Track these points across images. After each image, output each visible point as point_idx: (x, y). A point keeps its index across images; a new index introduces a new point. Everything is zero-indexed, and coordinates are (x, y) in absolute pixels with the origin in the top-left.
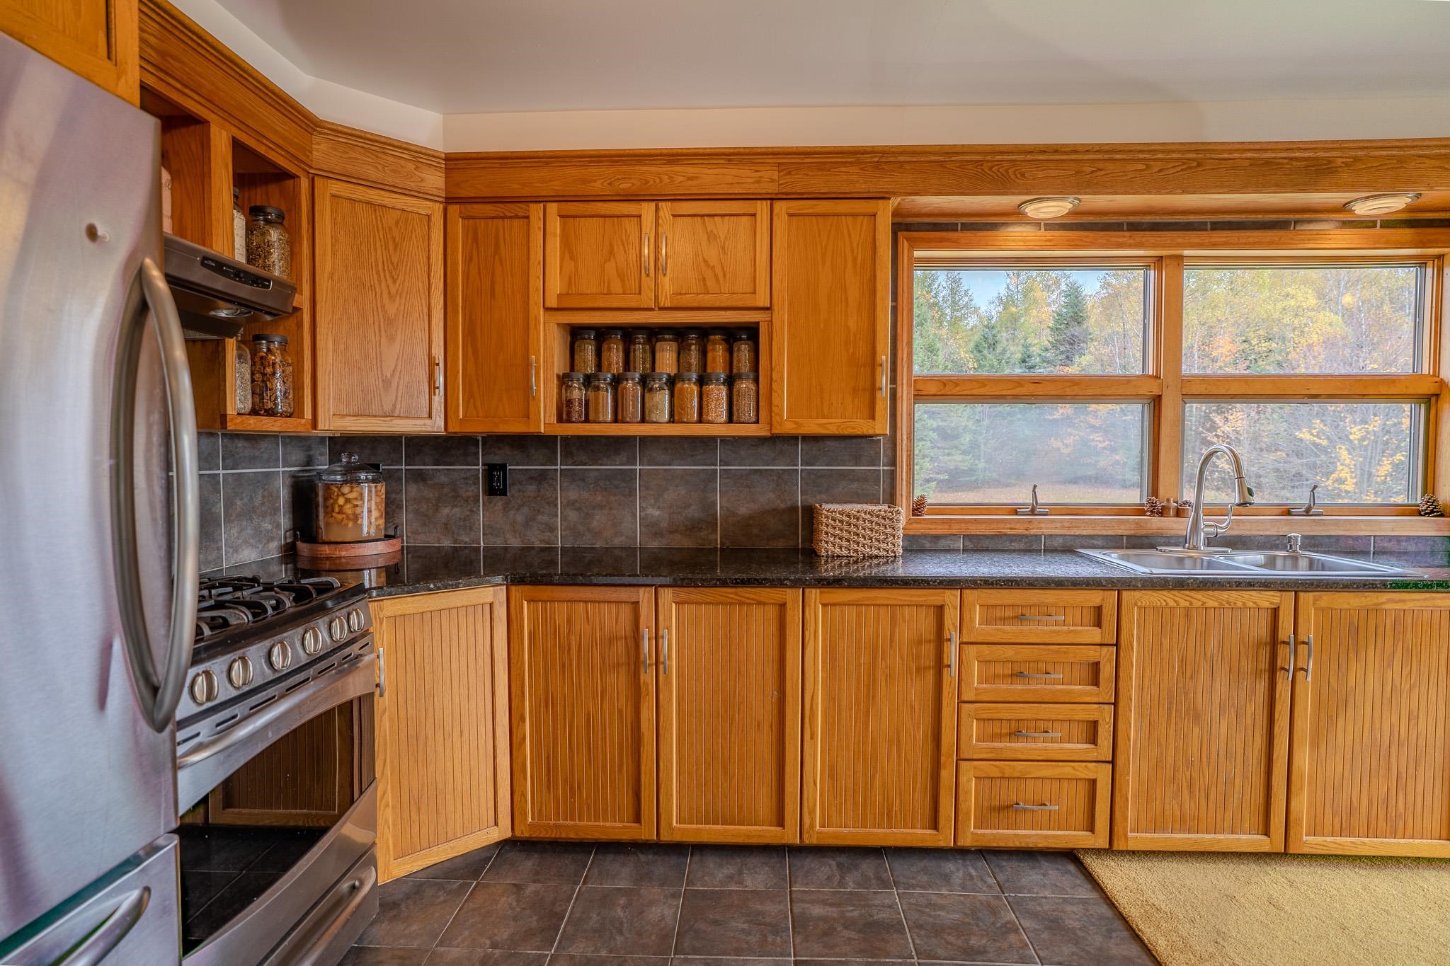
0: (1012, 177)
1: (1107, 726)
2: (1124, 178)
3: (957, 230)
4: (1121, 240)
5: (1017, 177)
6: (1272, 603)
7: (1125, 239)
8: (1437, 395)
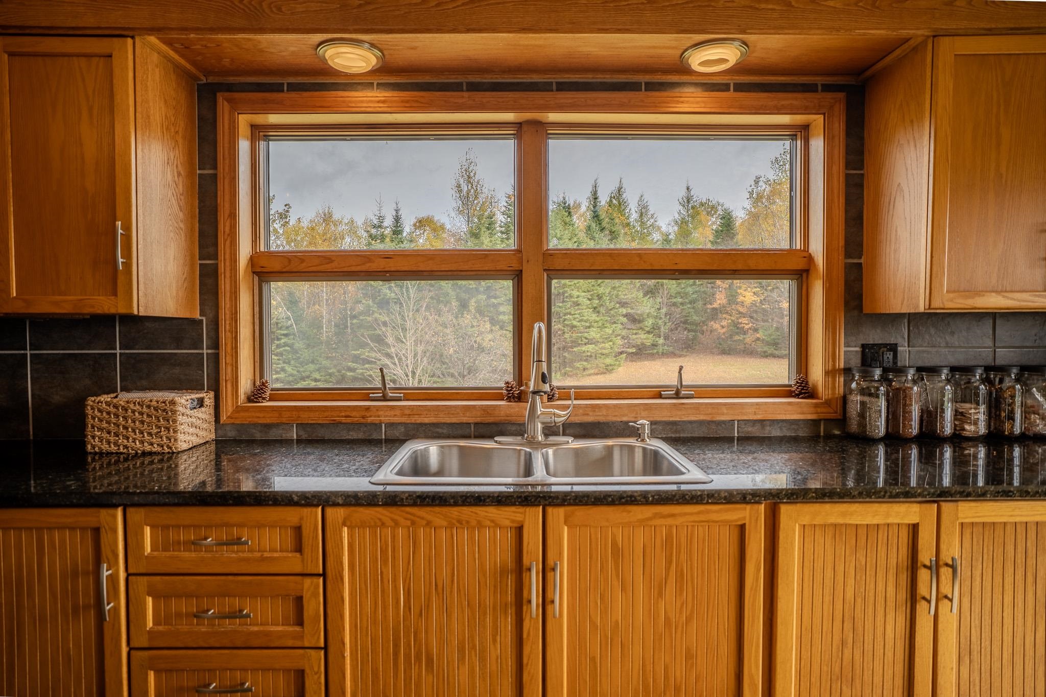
0: (267, 10)
1: (316, 677)
2: (397, 13)
3: (283, 91)
4: (460, 101)
5: (272, 11)
6: (513, 521)
7: (464, 100)
8: (807, 271)
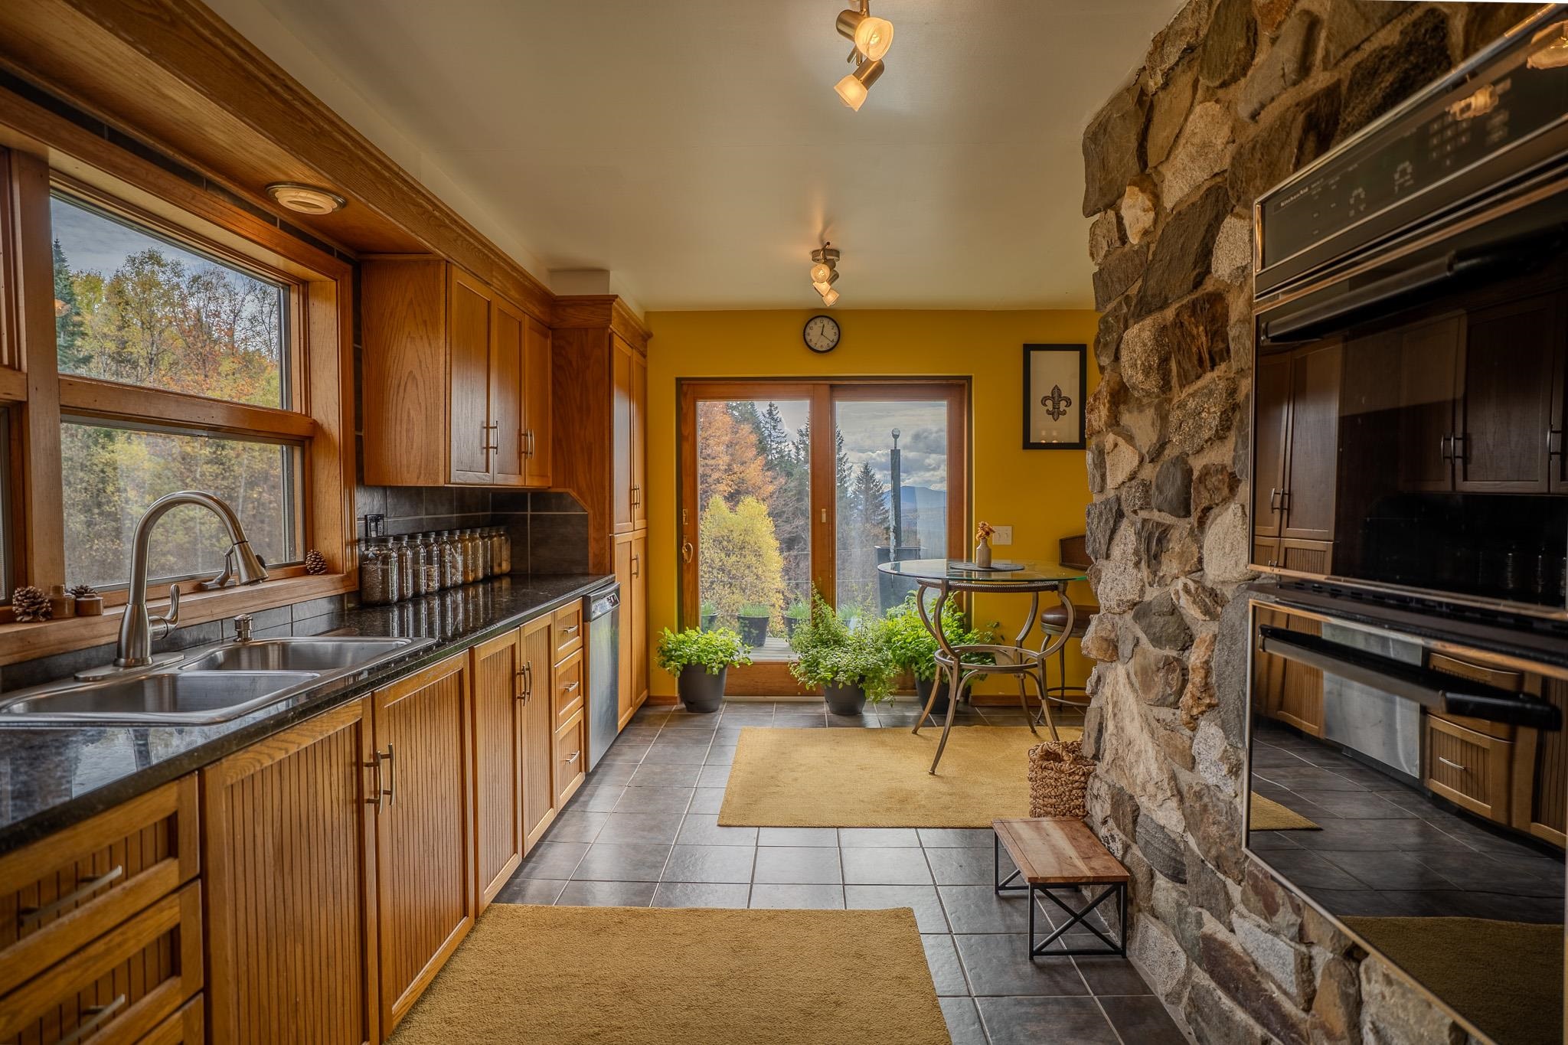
8: (311, 438)
